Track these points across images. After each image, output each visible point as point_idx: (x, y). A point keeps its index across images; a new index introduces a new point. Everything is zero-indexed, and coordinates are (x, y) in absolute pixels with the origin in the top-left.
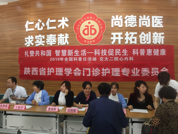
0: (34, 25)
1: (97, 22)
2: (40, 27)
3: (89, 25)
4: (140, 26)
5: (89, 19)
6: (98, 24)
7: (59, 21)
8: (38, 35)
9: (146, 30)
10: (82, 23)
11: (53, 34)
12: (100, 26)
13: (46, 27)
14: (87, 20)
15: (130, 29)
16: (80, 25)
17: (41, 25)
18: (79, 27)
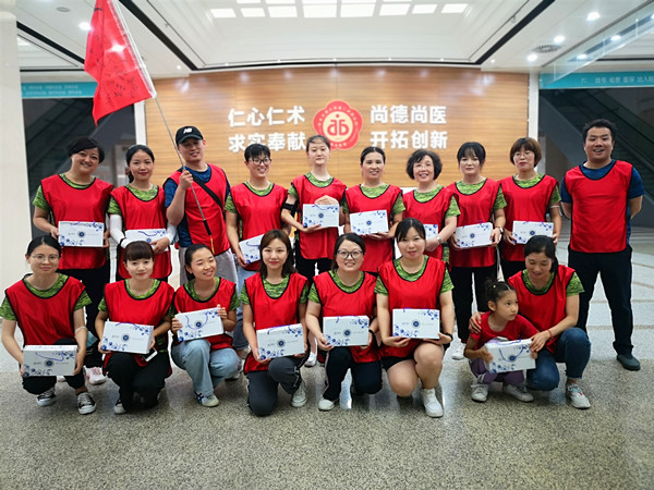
0: (245, 116)
1: (349, 114)
2: (256, 121)
3: (338, 119)
4: (413, 121)
5: (337, 110)
6: (352, 118)
7: (289, 111)
8: (252, 133)
9: (420, 127)
10: (326, 115)
11: (279, 132)
12: (353, 122)
13: (266, 120)
14: (333, 111)
15: (399, 127)
16: (324, 119)
17: (257, 117)
18: (322, 123)
